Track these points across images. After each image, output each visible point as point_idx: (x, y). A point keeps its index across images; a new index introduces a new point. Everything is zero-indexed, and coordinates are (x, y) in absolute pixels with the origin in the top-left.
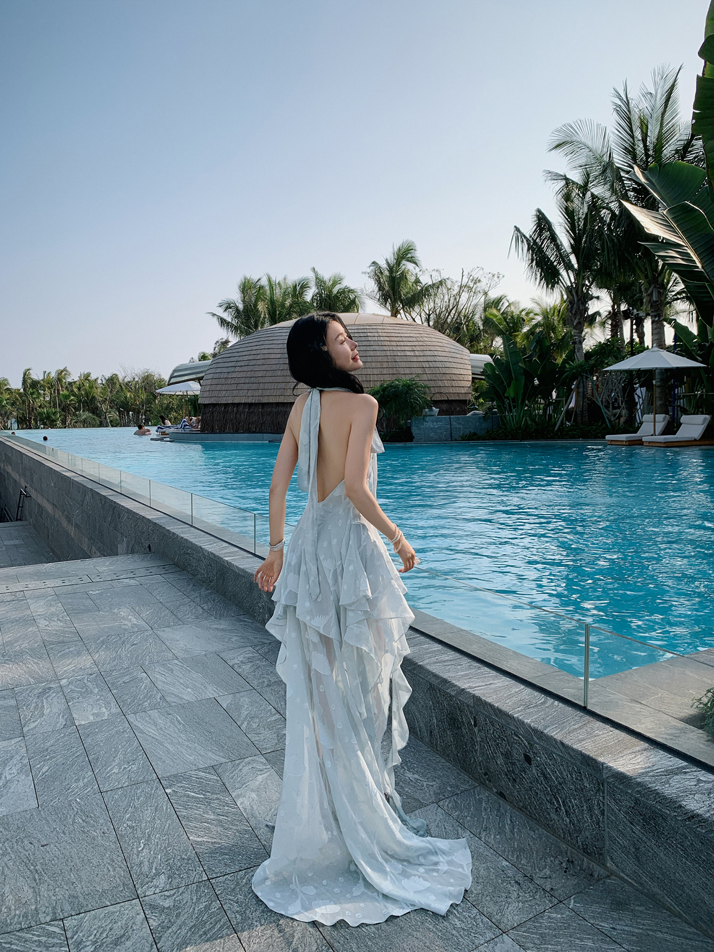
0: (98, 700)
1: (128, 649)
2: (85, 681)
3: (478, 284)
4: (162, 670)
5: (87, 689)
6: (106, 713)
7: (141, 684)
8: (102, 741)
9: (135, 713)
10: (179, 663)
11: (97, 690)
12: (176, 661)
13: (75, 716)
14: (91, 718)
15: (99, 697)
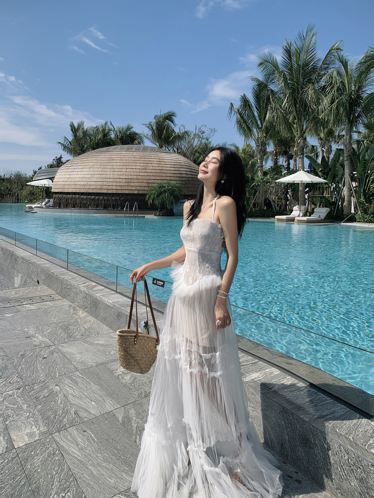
0: (28, 417)
1: (41, 362)
2: (16, 396)
3: (204, 134)
4: (69, 383)
5: (18, 406)
6: (37, 432)
7: (57, 398)
8: (38, 466)
9: (59, 432)
10: (80, 375)
11: (26, 405)
12: (78, 373)
13: (14, 437)
14: (26, 438)
15: (28, 414)
